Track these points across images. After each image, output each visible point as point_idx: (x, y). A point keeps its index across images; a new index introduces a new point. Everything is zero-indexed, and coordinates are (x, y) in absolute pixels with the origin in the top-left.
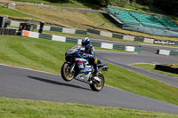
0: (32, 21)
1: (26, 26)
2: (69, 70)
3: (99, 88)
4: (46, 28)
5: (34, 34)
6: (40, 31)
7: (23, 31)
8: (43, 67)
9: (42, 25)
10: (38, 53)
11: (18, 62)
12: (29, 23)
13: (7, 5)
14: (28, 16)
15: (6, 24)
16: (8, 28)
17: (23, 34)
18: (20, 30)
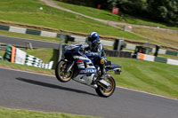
0: (148, 44)
1: (141, 49)
2: (66, 69)
3: (107, 94)
4: (162, 51)
5: (149, 58)
6: (156, 54)
7: (139, 54)
8: (157, 90)
9: (158, 48)
10: (153, 76)
11: (133, 85)
12: (144, 46)
13: (124, 27)
14: (144, 39)
15: (122, 47)
16: (124, 50)
17: (138, 57)
18: (136, 53)
